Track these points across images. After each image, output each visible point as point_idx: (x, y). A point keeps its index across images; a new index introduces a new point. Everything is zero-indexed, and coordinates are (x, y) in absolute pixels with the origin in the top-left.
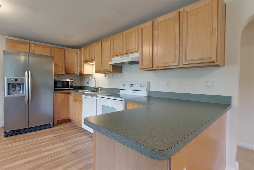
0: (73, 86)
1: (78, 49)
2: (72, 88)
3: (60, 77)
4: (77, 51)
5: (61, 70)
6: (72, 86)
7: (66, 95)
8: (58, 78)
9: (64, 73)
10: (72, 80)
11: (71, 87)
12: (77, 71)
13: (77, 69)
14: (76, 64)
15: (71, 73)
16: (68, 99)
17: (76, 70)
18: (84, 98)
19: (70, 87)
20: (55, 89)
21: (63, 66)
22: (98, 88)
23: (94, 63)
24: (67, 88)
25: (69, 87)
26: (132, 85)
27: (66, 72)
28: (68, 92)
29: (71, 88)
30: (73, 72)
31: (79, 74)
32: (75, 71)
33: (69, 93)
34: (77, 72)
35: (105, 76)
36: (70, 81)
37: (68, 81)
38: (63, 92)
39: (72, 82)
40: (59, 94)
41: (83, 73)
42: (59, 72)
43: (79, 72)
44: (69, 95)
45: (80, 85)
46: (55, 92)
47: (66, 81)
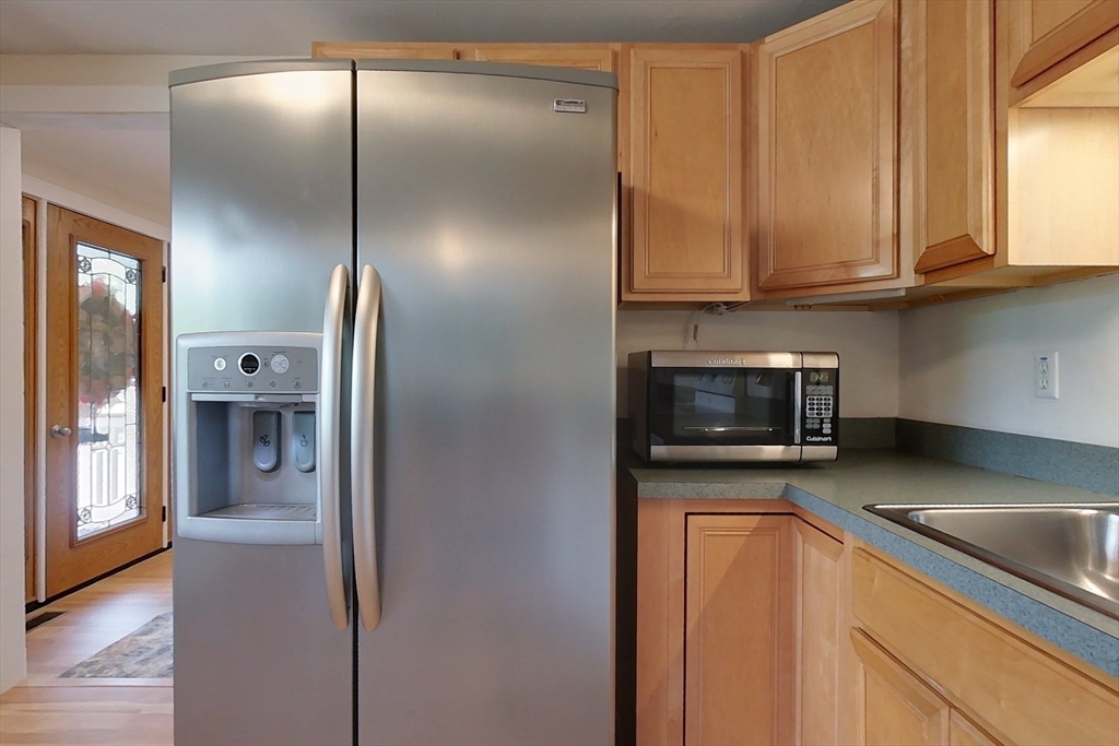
0: (835, 420)
2: (831, 451)
3: (712, 330)
6: (827, 428)
7: (757, 530)
8: (691, 345)
9: (738, 286)
10: (830, 362)
11: (819, 432)
12: (886, 252)
13: (886, 231)
15: (819, 277)
16: (784, 575)
17: (877, 244)
19: (804, 442)
20: (659, 451)
24: (773, 452)
25: (789, 441)
27: (763, 277)
28: (785, 497)
29: (812, 452)
30: (845, 265)
31: (909, 279)
32: (868, 252)
33: (789, 512)
34: (884, 267)
36: (799, 375)
37: (788, 375)
38: (732, 495)
39: (818, 383)
40: (687, 514)
41: (987, 246)
42: (699, 285)
43: (915, 251)
44: (800, 537)
45: (895, 414)
46: (646, 488)
47: (768, 374)
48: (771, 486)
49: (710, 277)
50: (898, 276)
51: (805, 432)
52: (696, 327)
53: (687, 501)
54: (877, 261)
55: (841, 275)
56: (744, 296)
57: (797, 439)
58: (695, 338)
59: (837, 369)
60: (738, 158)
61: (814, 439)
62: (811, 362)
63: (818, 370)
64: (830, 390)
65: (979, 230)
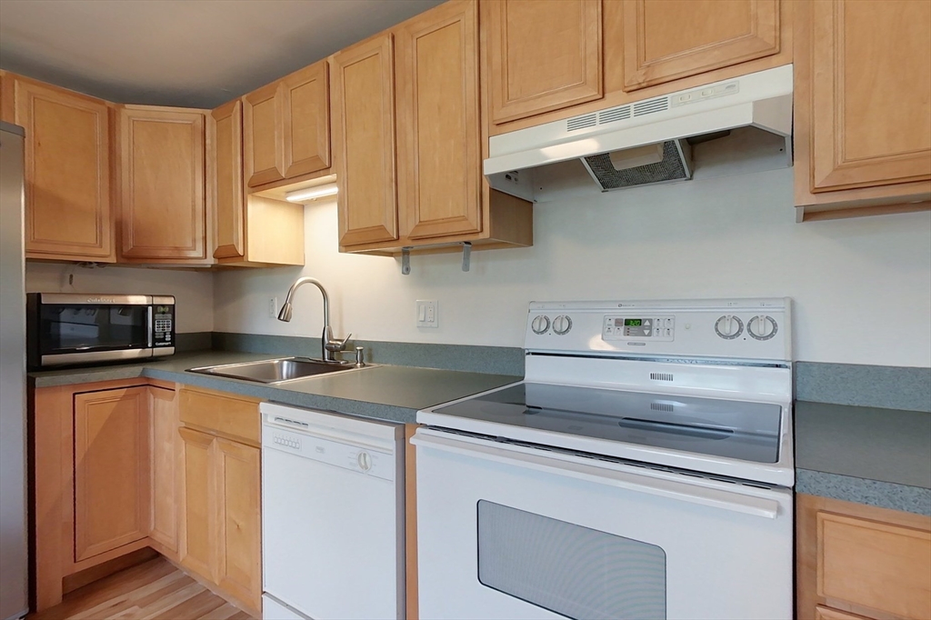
0: (173, 333)
1: (208, 112)
2: (171, 350)
3: (82, 278)
4: (199, 122)
5: (91, 238)
6: (168, 337)
7: (124, 398)
8: (67, 288)
9: (107, 252)
10: (170, 301)
11: (164, 340)
12: (200, 245)
13: (199, 235)
14: (194, 201)
15: (163, 254)
16: (142, 421)
17: (194, 241)
18: (271, 420)
19: (154, 346)
21: (105, 210)
22: (349, 346)
23: (334, 190)
24: (135, 353)
25: (145, 346)
26: (639, 322)
27: (126, 250)
28: (143, 376)
29: (158, 351)
30: (176, 248)
31: (210, 261)
32: (189, 244)
33: (147, 383)
34: (198, 253)
35: (407, 270)
36: (150, 308)
37: (143, 308)
38: (108, 378)
39: (164, 313)
40: (74, 395)
41: (241, 253)
42: (76, 250)
43: (213, 247)
44: (152, 396)
45: (211, 330)
46: (41, 381)
47: (126, 308)
48: (135, 371)
49: (85, 245)
50: (206, 258)
51: (155, 340)
52: (71, 276)
53: (74, 385)
54: (195, 250)
55: (175, 254)
56: (113, 260)
57: (150, 345)
58: (71, 283)
59: (174, 305)
60: (107, 172)
61: (161, 344)
62: (157, 301)
63: (163, 306)
64: (170, 316)
65: (238, 244)
